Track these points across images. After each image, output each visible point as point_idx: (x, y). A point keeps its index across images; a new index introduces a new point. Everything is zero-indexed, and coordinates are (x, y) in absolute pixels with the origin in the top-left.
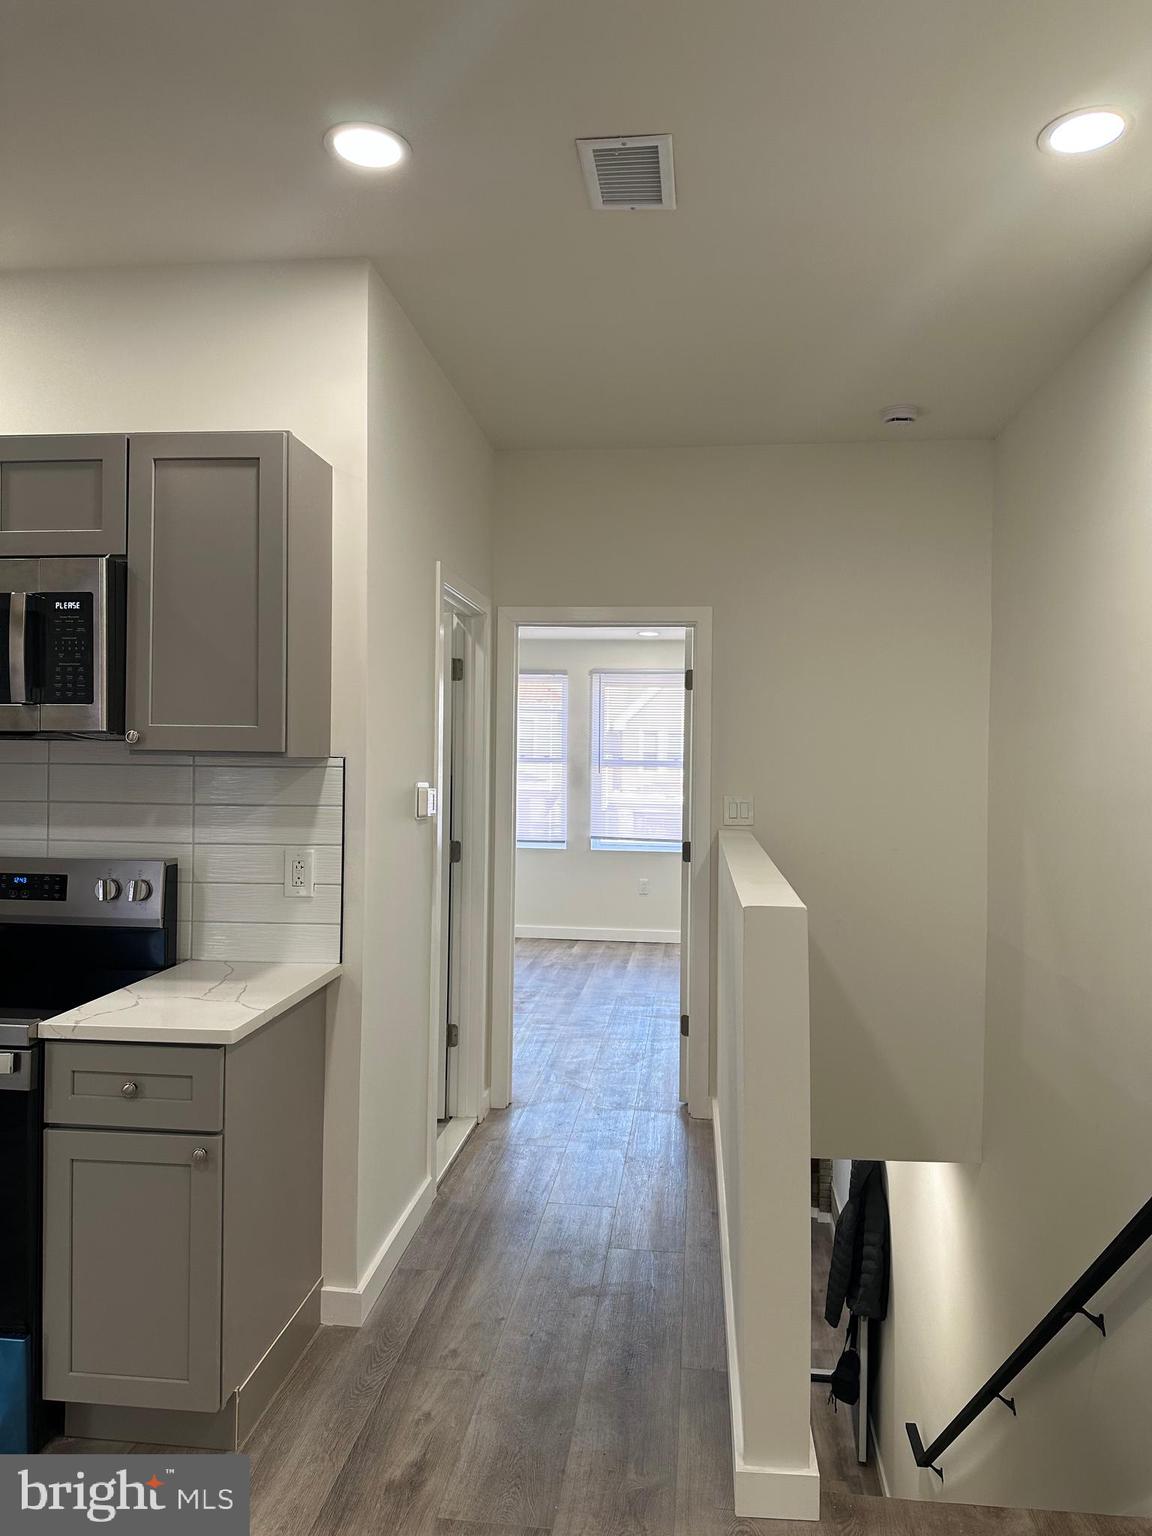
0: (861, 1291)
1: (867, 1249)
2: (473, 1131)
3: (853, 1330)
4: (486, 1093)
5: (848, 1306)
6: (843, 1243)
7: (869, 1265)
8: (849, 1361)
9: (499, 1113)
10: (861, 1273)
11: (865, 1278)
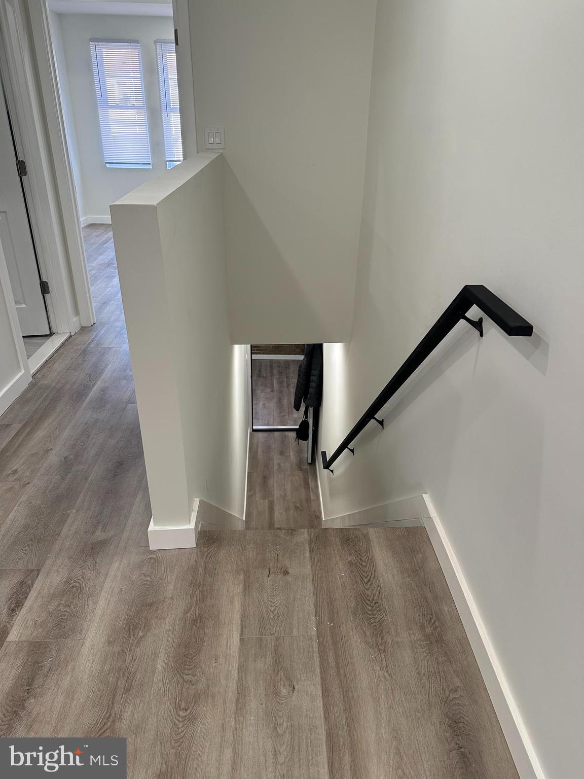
0: (309, 396)
1: (312, 378)
2: (67, 340)
3: (306, 412)
4: (75, 319)
5: (304, 402)
6: (301, 375)
7: (313, 384)
8: (304, 425)
9: (87, 329)
10: (309, 388)
11: (311, 390)
